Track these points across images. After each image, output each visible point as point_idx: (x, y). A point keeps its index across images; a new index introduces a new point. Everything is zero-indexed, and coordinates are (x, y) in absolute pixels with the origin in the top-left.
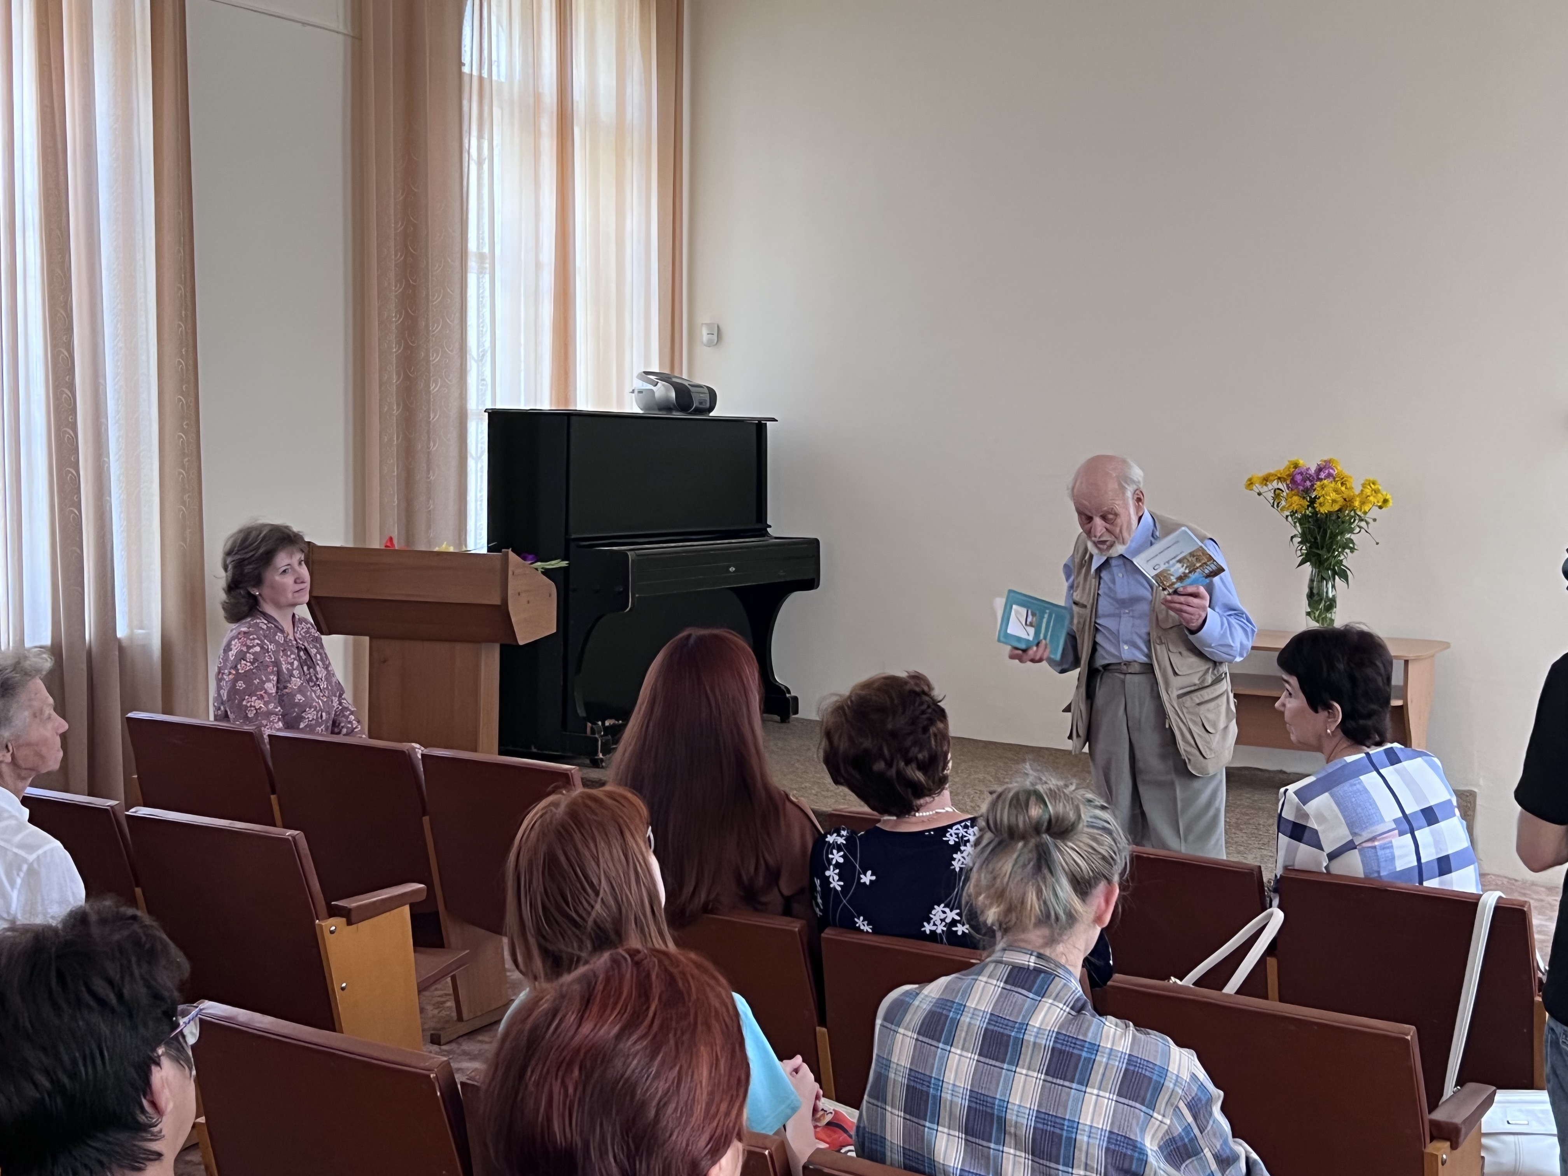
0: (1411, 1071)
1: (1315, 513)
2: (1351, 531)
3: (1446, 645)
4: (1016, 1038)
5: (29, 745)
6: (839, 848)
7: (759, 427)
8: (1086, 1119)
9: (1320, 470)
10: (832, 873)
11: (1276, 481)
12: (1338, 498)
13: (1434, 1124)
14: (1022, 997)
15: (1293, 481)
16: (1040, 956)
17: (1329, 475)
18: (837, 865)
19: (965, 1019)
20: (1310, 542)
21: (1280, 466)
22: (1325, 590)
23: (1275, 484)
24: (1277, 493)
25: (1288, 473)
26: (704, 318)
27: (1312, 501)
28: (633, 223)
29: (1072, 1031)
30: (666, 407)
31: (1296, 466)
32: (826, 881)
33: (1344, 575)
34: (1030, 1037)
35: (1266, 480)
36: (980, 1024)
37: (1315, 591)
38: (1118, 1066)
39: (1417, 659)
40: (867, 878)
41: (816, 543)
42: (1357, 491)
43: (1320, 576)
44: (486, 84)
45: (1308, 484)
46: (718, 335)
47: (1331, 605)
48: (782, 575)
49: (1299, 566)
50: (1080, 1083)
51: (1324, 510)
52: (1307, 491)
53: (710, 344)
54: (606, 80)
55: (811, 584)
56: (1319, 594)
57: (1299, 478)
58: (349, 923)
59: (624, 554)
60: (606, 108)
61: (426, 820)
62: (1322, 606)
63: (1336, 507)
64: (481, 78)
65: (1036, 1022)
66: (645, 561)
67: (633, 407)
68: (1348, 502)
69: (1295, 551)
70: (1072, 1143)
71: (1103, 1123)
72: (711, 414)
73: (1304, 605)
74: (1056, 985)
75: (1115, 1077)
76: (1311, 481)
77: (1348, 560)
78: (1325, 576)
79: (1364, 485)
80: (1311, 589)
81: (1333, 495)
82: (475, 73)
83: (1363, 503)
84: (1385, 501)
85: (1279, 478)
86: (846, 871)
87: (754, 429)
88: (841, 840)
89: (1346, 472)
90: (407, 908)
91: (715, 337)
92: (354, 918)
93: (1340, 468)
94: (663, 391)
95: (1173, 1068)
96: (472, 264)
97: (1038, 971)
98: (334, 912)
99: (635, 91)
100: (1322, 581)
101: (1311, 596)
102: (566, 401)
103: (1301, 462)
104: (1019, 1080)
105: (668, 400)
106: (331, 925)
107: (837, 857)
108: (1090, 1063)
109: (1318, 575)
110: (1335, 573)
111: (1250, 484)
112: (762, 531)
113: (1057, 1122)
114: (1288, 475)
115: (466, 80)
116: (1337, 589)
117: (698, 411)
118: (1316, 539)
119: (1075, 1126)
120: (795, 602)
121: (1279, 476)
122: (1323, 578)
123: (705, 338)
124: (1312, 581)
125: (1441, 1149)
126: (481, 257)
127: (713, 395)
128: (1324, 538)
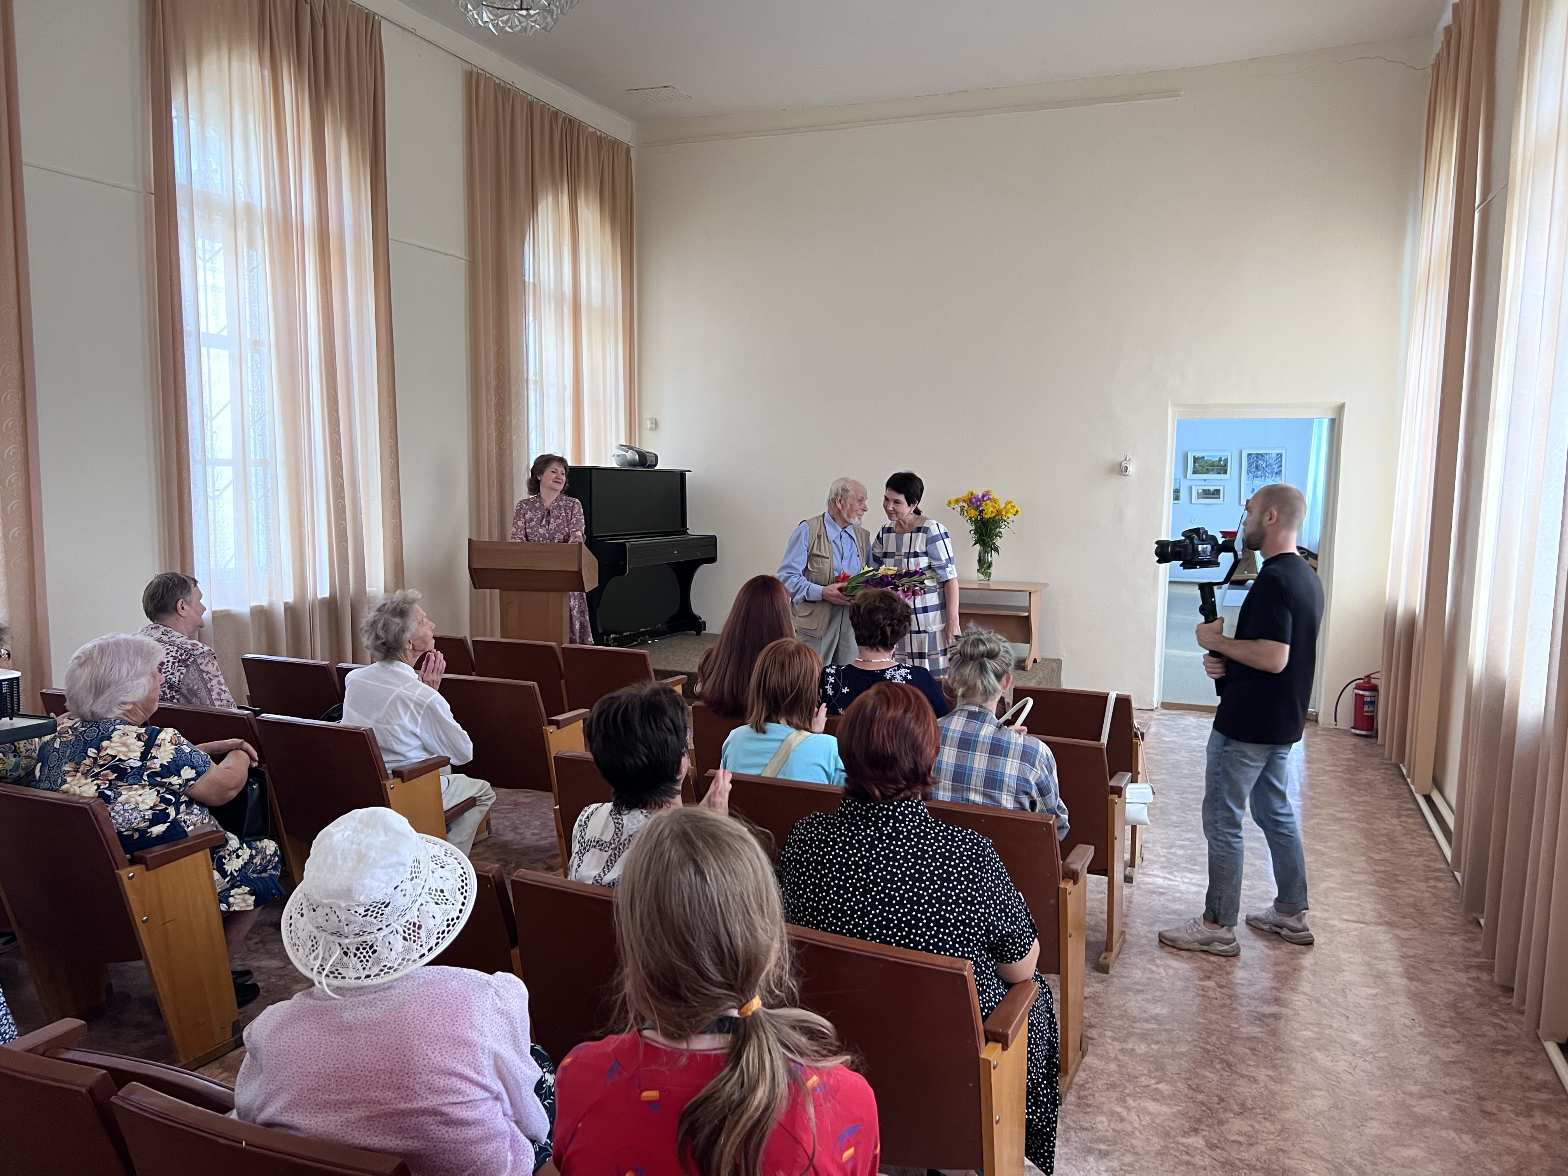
0: (1104, 761)
1: (982, 519)
2: (1000, 527)
3: (1047, 585)
4: (975, 741)
5: (419, 638)
6: (832, 675)
7: (682, 475)
8: (1007, 771)
9: (983, 496)
10: (828, 687)
12: (994, 510)
13: (1112, 787)
14: (975, 724)
15: (971, 502)
16: (980, 707)
17: (989, 499)
18: (831, 683)
19: (950, 734)
20: (979, 533)
21: (964, 494)
22: (987, 558)
23: (961, 504)
24: (962, 508)
25: (968, 497)
26: (647, 415)
27: (981, 512)
28: (610, 362)
29: (999, 736)
30: (632, 464)
31: (972, 494)
32: (825, 691)
33: (996, 550)
34: (981, 739)
35: (957, 501)
36: (957, 736)
37: (982, 558)
38: (1020, 749)
39: (1036, 591)
40: (845, 690)
41: (714, 537)
42: (1002, 506)
44: (537, 286)
46: (656, 424)
47: (990, 565)
48: (699, 555)
49: (973, 546)
50: (1004, 756)
51: (987, 517)
52: (978, 507)
53: (651, 429)
54: (596, 284)
55: (712, 560)
57: (974, 500)
58: (558, 728)
59: (623, 545)
60: (596, 299)
61: (563, 681)
62: (985, 566)
63: (993, 515)
64: (534, 284)
65: (982, 733)
66: (635, 548)
67: (614, 465)
68: (999, 512)
69: (972, 538)
70: (1002, 782)
71: (1015, 773)
72: (656, 468)
73: (976, 566)
74: (988, 718)
75: (1018, 754)
76: (979, 502)
77: (998, 542)
78: (987, 550)
79: (1006, 504)
80: (980, 557)
81: (992, 509)
82: (531, 281)
83: (1006, 513)
84: (1017, 512)
85: (963, 501)
86: (835, 687)
87: (679, 476)
88: (833, 671)
89: (996, 497)
90: (581, 721)
91: (654, 426)
92: (561, 725)
93: (994, 495)
94: (631, 455)
95: (1040, 750)
96: (531, 386)
97: (980, 713)
98: (551, 723)
99: (610, 290)
100: (985, 553)
101: (980, 561)
102: (580, 461)
103: (975, 492)
104: (977, 758)
105: (634, 460)
106: (552, 729)
107: (831, 680)
108: (1008, 749)
109: (983, 550)
110: (992, 549)
111: (950, 503)
112: (684, 532)
113: (995, 773)
114: (968, 499)
115: (527, 284)
116: (993, 557)
117: (651, 466)
118: (982, 531)
119: (1003, 774)
120: (703, 569)
121: (963, 499)
123: (649, 426)
124: (980, 553)
125: (1115, 797)
126: (535, 382)
127: (656, 457)
128: (986, 531)
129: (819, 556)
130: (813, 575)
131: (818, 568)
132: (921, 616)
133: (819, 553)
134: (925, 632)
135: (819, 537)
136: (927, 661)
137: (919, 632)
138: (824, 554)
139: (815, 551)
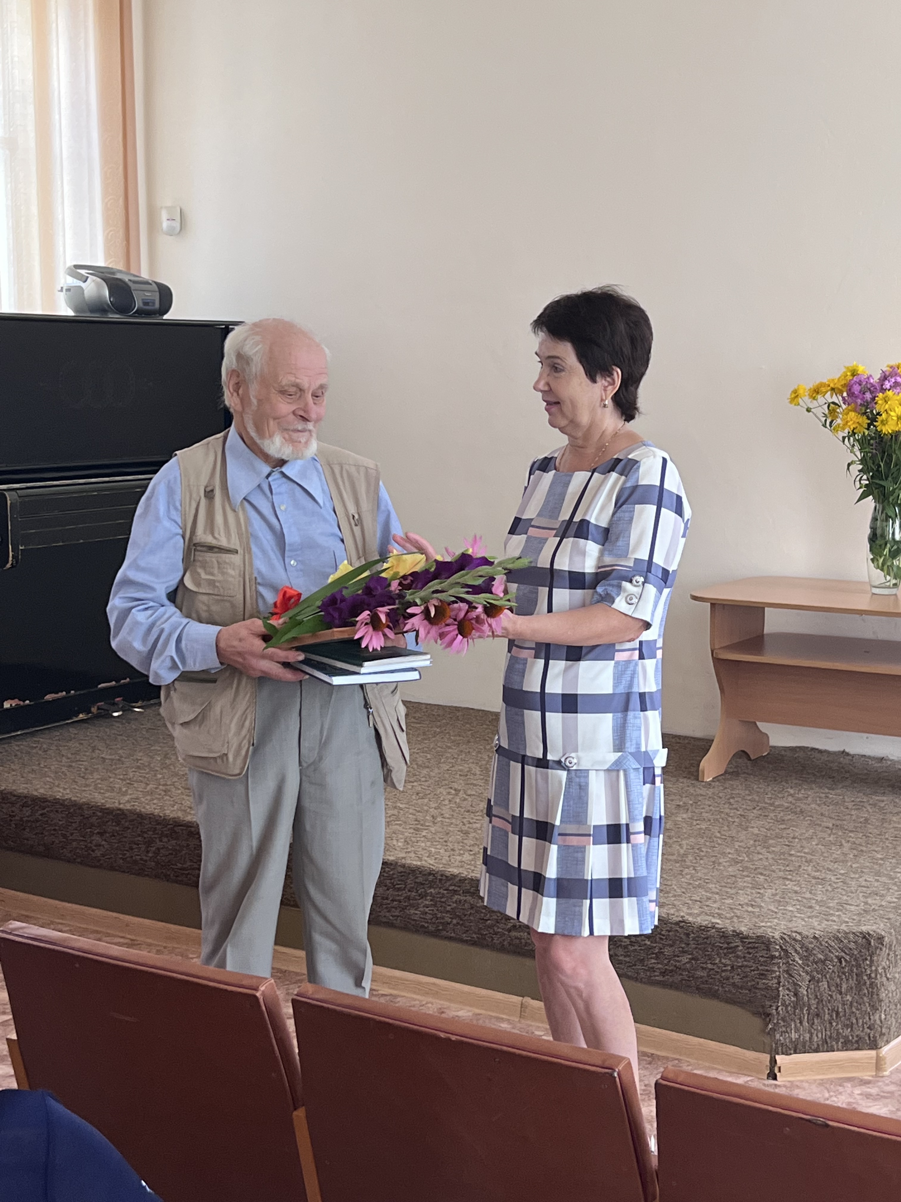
1: (878, 434)
9: (885, 378)
11: (829, 393)
15: (851, 394)
17: (895, 385)
20: (872, 470)
21: (834, 373)
22: (891, 532)
23: (827, 398)
24: (832, 408)
25: (843, 382)
26: (165, 202)
27: (873, 419)
30: (99, 307)
31: (854, 373)
35: (816, 392)
37: (879, 532)
43: (884, 515)
45: (868, 396)
46: (182, 221)
49: (859, 501)
51: (888, 429)
52: (868, 405)
53: (170, 232)
56: (883, 536)
57: (856, 389)
62: (886, 551)
69: (854, 482)
72: (165, 317)
73: (865, 551)
76: (871, 392)
78: (890, 513)
80: (873, 529)
85: (833, 389)
91: (177, 224)
94: (94, 289)
100: (887, 520)
101: (873, 538)
103: (861, 369)
105: (100, 298)
109: (882, 512)
111: (795, 396)
114: (844, 385)
117: (146, 313)
118: (880, 466)
121: (832, 385)
122: (888, 517)
123: (166, 225)
124: (875, 519)
127: (168, 292)
128: (888, 464)
129: (211, 548)
130: (202, 603)
131: (212, 583)
132: (555, 719)
133: (209, 539)
134: (559, 764)
135: (209, 494)
136: (554, 848)
137: (543, 763)
138: (223, 542)
139: (202, 536)
